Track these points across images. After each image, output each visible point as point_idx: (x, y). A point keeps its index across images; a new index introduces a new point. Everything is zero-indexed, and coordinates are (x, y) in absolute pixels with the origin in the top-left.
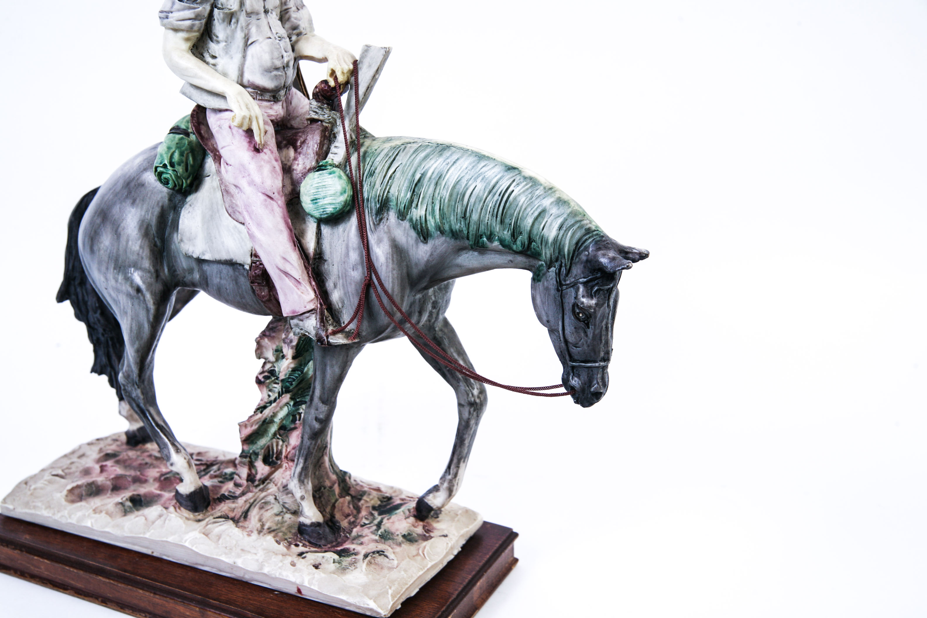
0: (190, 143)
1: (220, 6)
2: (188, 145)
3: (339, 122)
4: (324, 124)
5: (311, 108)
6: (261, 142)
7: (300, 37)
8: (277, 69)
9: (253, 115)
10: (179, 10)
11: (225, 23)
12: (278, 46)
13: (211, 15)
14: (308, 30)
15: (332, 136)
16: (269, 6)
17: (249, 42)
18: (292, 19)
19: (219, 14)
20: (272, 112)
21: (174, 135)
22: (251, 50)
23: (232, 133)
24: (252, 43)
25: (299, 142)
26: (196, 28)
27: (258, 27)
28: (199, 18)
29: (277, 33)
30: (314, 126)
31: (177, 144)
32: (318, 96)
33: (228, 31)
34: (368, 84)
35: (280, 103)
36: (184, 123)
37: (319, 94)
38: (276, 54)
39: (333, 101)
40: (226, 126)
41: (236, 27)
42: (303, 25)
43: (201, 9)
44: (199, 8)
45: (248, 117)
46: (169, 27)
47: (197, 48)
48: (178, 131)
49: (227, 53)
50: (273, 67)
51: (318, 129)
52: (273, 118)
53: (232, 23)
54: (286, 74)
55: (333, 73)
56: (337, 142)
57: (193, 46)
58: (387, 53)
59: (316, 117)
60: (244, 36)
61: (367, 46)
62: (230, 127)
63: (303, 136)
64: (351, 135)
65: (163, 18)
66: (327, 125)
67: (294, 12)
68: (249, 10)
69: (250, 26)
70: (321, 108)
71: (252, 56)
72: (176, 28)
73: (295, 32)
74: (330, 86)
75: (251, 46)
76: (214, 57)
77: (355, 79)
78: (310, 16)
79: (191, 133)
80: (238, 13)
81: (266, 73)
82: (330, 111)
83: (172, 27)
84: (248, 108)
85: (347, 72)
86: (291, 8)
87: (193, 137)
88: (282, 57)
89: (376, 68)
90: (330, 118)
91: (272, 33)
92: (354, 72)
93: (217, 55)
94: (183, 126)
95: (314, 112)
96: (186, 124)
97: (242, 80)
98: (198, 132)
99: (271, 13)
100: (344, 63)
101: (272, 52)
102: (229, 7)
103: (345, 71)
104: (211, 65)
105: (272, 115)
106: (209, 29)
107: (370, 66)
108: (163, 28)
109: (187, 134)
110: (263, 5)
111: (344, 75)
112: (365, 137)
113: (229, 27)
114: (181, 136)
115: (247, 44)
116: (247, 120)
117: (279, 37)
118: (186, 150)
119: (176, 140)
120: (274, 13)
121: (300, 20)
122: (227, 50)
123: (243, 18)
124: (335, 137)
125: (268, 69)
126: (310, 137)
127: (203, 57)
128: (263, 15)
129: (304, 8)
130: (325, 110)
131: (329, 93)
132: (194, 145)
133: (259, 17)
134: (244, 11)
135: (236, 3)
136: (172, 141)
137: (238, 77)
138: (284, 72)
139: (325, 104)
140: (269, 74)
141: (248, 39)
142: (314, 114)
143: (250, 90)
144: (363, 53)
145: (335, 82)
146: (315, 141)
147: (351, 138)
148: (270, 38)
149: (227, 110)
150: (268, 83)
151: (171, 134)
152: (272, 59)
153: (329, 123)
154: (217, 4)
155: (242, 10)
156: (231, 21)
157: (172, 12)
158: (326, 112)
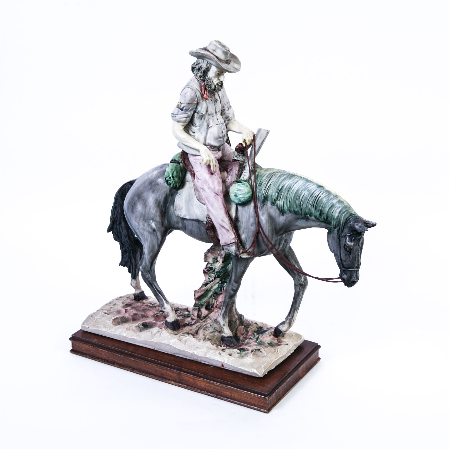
0: (180, 167)
1: (197, 112)
2: (180, 168)
3: (246, 161)
4: (240, 162)
5: (235, 155)
6: (214, 170)
7: (229, 121)
8: (220, 138)
9: (211, 159)
10: (181, 114)
11: (200, 119)
12: (221, 128)
13: (193, 116)
14: (233, 118)
15: (243, 167)
16: (217, 110)
17: (209, 127)
18: (226, 114)
19: (197, 115)
20: (217, 156)
21: (174, 164)
22: (210, 130)
23: (201, 166)
24: (210, 127)
25: (229, 169)
26: (187, 121)
27: (213, 120)
28: (189, 117)
29: (221, 122)
30: (236, 163)
31: (175, 168)
32: (238, 150)
33: (201, 122)
34: (260, 146)
35: (221, 151)
36: (177, 158)
37: (238, 149)
38: (220, 131)
39: (244, 152)
40: (198, 163)
41: (204, 121)
42: (230, 116)
43: (190, 113)
44: (189, 113)
45: (209, 160)
46: (176, 120)
47: (186, 128)
48: (175, 162)
49: (199, 131)
50: (219, 137)
51: (238, 164)
52: (218, 158)
53: (202, 119)
54: (224, 139)
55: (245, 141)
56: (246, 170)
57: (185, 127)
58: (268, 132)
59: (237, 159)
60: (207, 124)
61: (259, 129)
62: (200, 163)
63: (231, 167)
64: (252, 168)
65: (174, 117)
66: (241, 162)
67: (227, 110)
68: (209, 114)
69: (210, 120)
70: (239, 155)
71: (210, 133)
72: (179, 121)
73: (227, 119)
74: (243, 146)
75: (210, 128)
76: (194, 133)
77: (254, 143)
78: (233, 111)
79: (181, 162)
80: (205, 115)
81: (216, 140)
82: (243, 156)
83: (177, 121)
84: (209, 156)
85: (251, 140)
86: (226, 109)
87: (181, 165)
88: (223, 132)
89: (263, 139)
90: (243, 159)
91: (218, 122)
92: (254, 140)
93: (195, 132)
94: (177, 159)
95: (236, 156)
96: (178, 159)
97: (205, 143)
98: (184, 162)
99: (218, 113)
100: (249, 137)
101: (218, 131)
102: (202, 112)
103: (250, 140)
104: (192, 136)
105: (217, 157)
106: (192, 121)
107: (260, 138)
108: (173, 120)
109: (179, 163)
110: (215, 110)
111: (249, 142)
112: (257, 167)
113: (201, 121)
114: (177, 164)
115: (208, 127)
116: (209, 161)
117: (221, 124)
118: (179, 170)
119: (175, 166)
120: (219, 113)
121: (229, 114)
122: (199, 130)
123: (207, 117)
124: (245, 168)
125: (217, 138)
126: (234, 168)
127: (189, 132)
128: (215, 114)
129: (231, 108)
130: (241, 156)
131: (243, 149)
132: (182, 168)
133: (213, 115)
134: (208, 114)
135: (204, 111)
136: (173, 167)
137: (204, 141)
138: (223, 139)
139: (241, 153)
140: (217, 140)
141: (209, 126)
142: (236, 157)
143: (208, 147)
144: (258, 132)
145: (245, 145)
146: (236, 170)
147: (252, 169)
148: (218, 124)
149: (198, 155)
150: (216, 144)
151: (172, 163)
152: (219, 134)
153: (242, 161)
154: (196, 111)
155: (207, 114)
156: (202, 118)
157: (178, 115)
158: (241, 157)
